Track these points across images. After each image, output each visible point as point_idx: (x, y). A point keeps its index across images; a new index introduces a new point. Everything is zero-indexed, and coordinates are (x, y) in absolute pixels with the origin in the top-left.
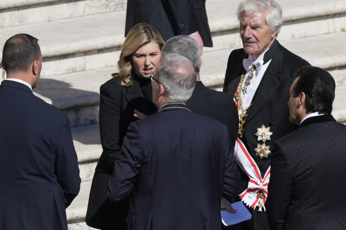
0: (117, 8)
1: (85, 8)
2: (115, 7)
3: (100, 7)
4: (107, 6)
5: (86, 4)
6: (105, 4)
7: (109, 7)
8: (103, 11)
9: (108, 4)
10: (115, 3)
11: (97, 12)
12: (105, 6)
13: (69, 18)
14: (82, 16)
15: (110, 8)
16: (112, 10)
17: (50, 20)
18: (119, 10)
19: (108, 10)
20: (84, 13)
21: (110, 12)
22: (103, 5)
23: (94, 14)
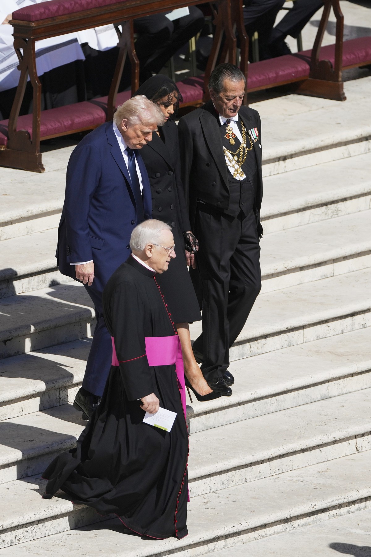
0: (333, 215)
1: (310, 216)
2: (332, 214)
3: (321, 215)
4: (326, 214)
5: (311, 213)
6: (324, 211)
7: (327, 214)
8: (323, 219)
9: (327, 212)
10: (332, 211)
11: (319, 220)
12: (324, 214)
13: (298, 226)
14: (308, 224)
15: (328, 216)
16: (330, 217)
17: (284, 229)
18: (335, 217)
19: (327, 218)
20: (309, 221)
21: (328, 219)
22: (323, 213)
23: (317, 222)
